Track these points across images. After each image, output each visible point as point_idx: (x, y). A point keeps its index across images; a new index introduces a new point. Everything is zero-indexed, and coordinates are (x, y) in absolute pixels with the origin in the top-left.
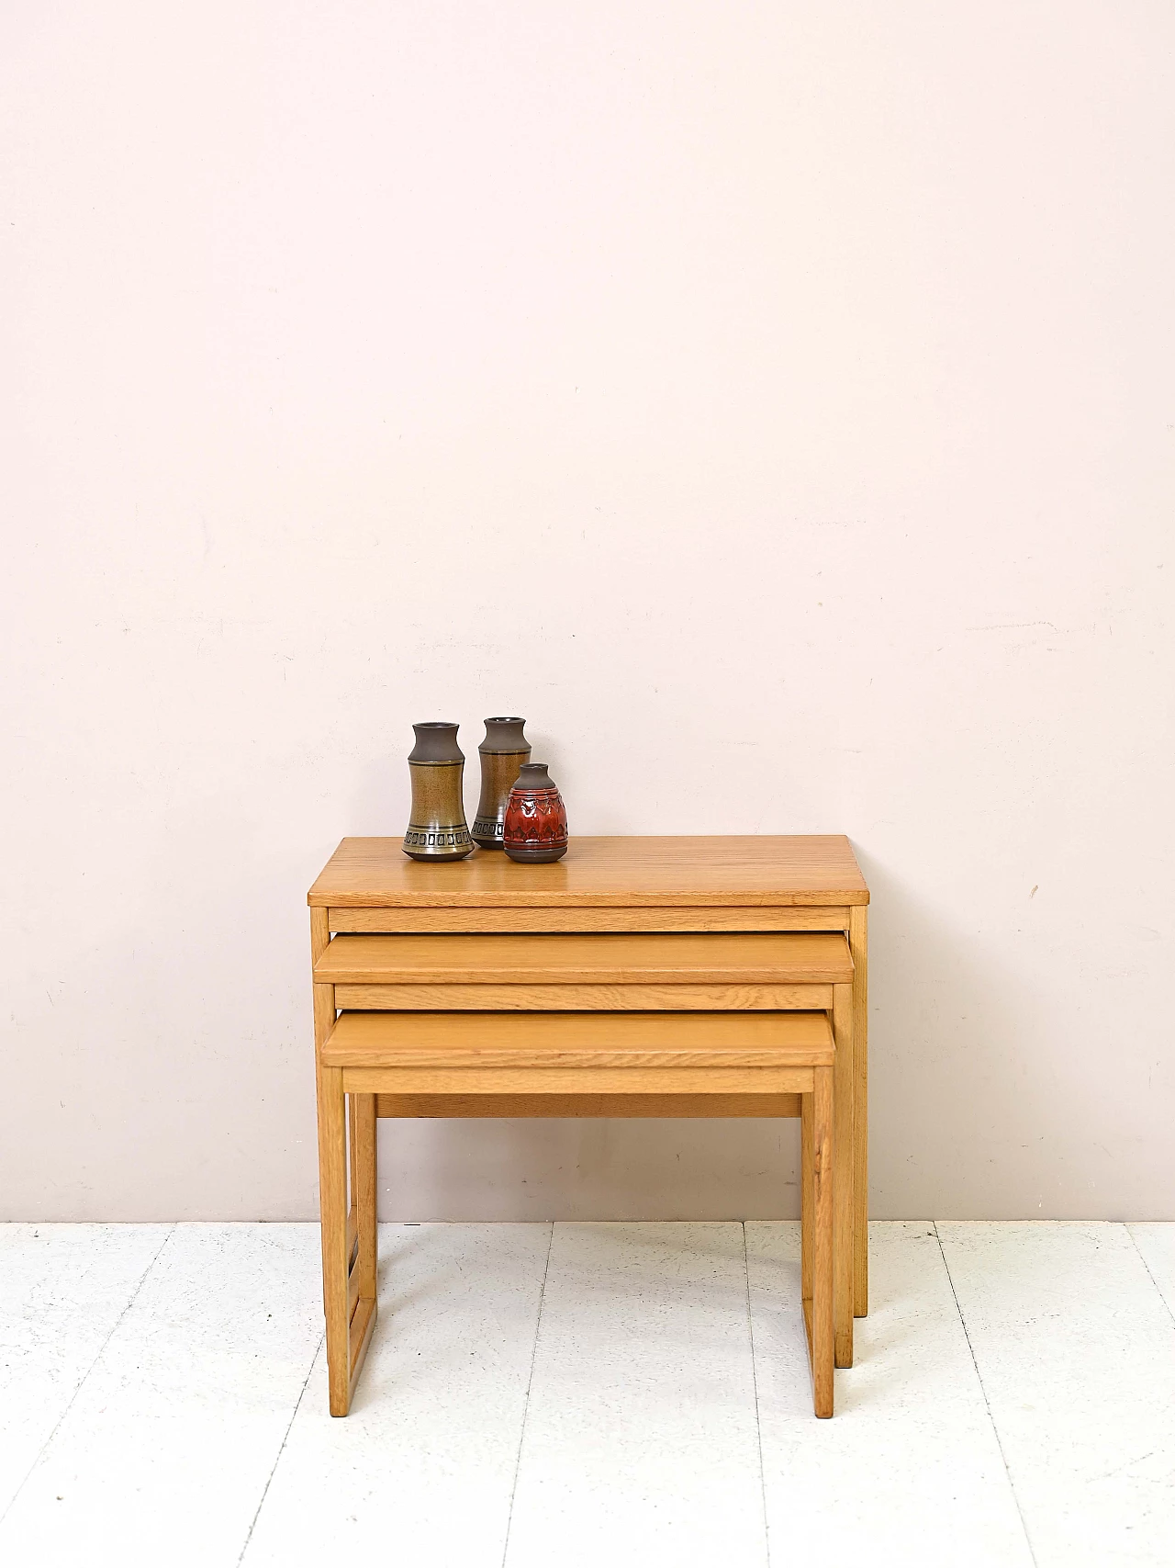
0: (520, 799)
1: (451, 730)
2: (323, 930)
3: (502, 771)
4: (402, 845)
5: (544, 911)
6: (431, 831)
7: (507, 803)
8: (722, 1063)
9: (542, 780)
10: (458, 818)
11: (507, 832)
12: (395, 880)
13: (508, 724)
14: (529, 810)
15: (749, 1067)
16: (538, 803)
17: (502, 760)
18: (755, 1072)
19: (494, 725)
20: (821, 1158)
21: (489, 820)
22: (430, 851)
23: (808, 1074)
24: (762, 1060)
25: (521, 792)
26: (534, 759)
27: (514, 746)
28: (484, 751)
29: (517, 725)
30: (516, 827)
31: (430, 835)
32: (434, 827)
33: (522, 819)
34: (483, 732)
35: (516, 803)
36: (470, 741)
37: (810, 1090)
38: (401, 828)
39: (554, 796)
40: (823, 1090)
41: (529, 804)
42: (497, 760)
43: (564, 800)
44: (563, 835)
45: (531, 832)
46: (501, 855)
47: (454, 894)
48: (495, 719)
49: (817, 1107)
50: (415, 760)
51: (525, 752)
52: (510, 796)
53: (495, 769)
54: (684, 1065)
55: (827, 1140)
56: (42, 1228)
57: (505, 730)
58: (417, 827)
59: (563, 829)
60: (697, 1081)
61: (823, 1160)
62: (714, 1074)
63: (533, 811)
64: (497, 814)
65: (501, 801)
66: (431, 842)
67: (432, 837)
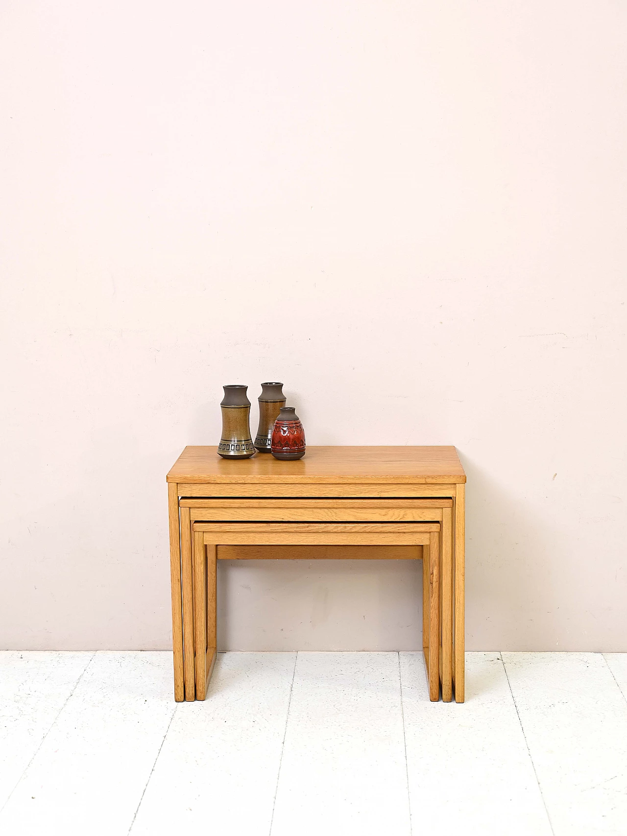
0: (280, 426)
1: (244, 389)
2: (175, 495)
3: (271, 411)
4: (217, 450)
5: (293, 485)
6: (233, 443)
7: (273, 428)
8: (386, 530)
9: (292, 416)
10: (247, 436)
11: (273, 444)
12: (213, 468)
13: (274, 386)
14: (285, 432)
15: (399, 532)
16: (290, 428)
17: (271, 405)
18: (402, 534)
19: (266, 386)
20: (433, 576)
21: (264, 437)
22: (232, 453)
23: (428, 535)
24: (405, 529)
25: (281, 422)
26: (288, 405)
27: (277, 398)
28: (261, 400)
29: (279, 386)
30: (278, 441)
31: (232, 445)
32: (234, 440)
33: (281, 437)
34: (261, 390)
35: (278, 428)
36: (254, 395)
37: (428, 543)
38: (217, 441)
39: (298, 425)
40: (434, 543)
41: (285, 429)
42: (268, 405)
43: (304, 427)
44: (303, 445)
45: (286, 444)
46: (270, 456)
47: (245, 476)
48: (267, 383)
49: (431, 552)
50: (224, 405)
51: (283, 401)
52: (275, 424)
53: (267, 410)
54: (368, 531)
55: (436, 567)
56: (25, 654)
57: (273, 389)
58: (225, 440)
59: (303, 442)
60: (373, 539)
61: (434, 577)
62: (382, 536)
63: (287, 433)
64: (268, 434)
65: (270, 427)
66: (233, 449)
67: (233, 446)
